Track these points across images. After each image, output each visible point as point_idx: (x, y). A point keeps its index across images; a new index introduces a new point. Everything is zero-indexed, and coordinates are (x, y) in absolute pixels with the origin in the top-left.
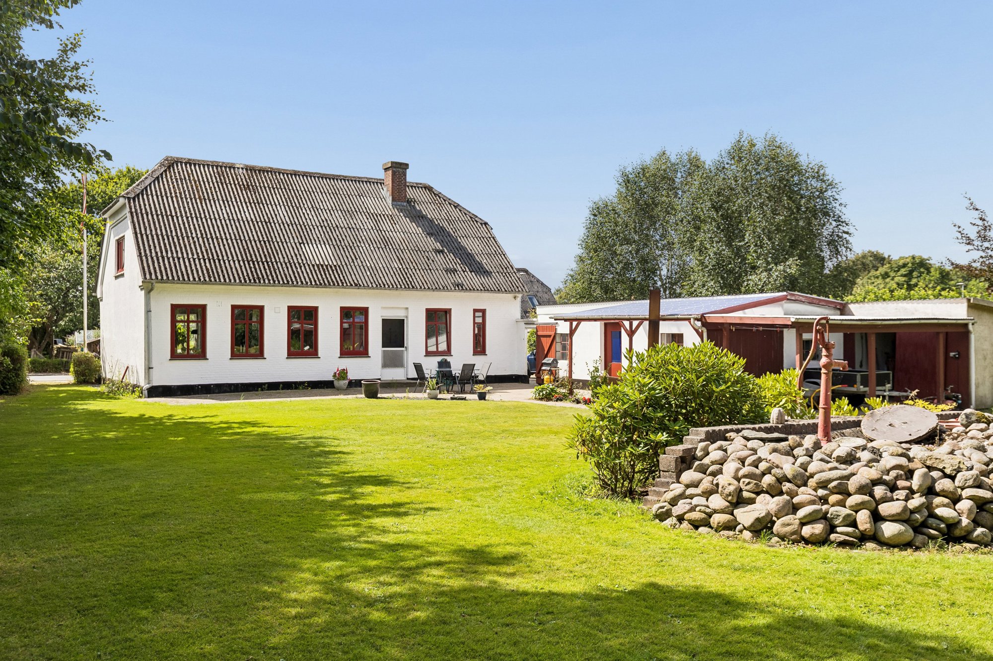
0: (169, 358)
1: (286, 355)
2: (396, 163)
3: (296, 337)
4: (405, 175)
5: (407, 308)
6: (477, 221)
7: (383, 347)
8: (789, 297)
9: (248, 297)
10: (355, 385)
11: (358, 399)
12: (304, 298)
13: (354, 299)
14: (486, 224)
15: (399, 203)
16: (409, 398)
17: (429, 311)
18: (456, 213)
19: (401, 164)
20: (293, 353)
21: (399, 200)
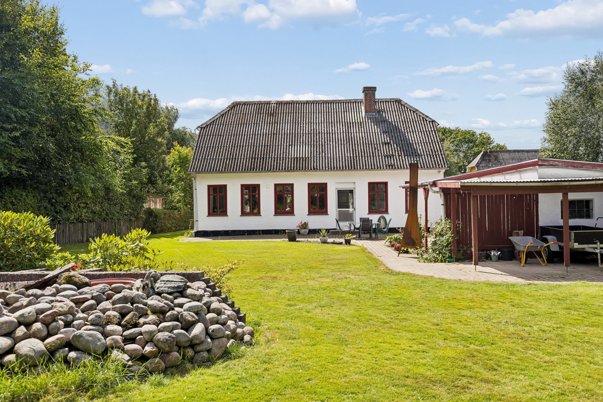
0: (207, 215)
1: (274, 213)
2: (367, 88)
3: (281, 203)
4: (374, 95)
5: (355, 183)
6: (426, 120)
7: (339, 208)
8: (540, 163)
9: (250, 179)
10: (314, 232)
11: (282, 242)
12: (284, 178)
13: (317, 178)
14: (433, 121)
15: (370, 114)
16: (310, 242)
17: (370, 184)
18: (412, 116)
19: (370, 88)
20: (278, 212)
21: (370, 112)
